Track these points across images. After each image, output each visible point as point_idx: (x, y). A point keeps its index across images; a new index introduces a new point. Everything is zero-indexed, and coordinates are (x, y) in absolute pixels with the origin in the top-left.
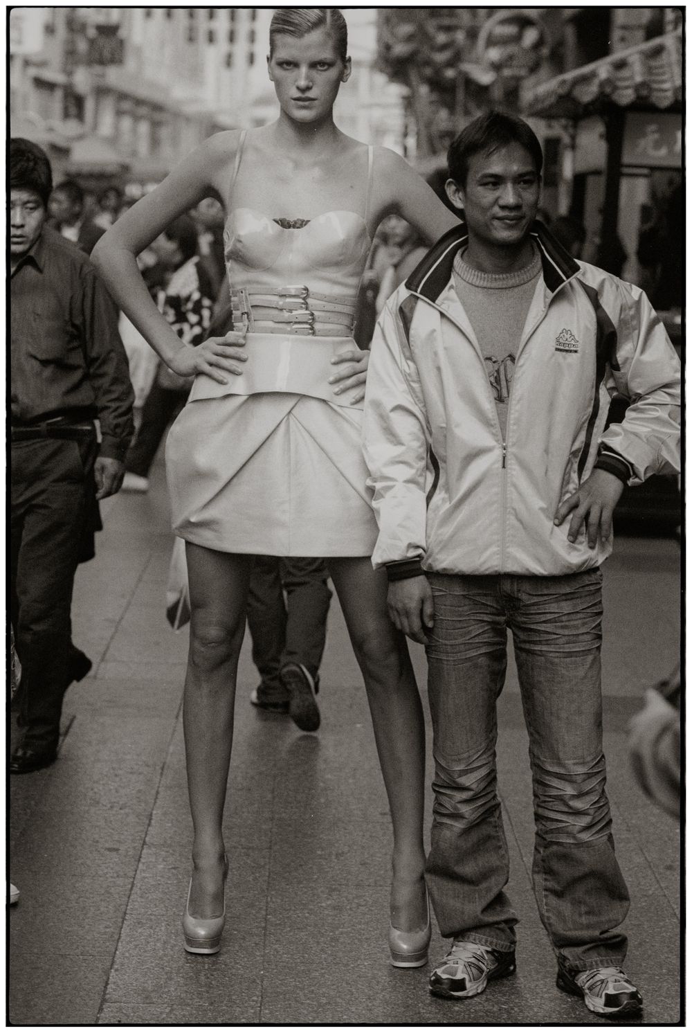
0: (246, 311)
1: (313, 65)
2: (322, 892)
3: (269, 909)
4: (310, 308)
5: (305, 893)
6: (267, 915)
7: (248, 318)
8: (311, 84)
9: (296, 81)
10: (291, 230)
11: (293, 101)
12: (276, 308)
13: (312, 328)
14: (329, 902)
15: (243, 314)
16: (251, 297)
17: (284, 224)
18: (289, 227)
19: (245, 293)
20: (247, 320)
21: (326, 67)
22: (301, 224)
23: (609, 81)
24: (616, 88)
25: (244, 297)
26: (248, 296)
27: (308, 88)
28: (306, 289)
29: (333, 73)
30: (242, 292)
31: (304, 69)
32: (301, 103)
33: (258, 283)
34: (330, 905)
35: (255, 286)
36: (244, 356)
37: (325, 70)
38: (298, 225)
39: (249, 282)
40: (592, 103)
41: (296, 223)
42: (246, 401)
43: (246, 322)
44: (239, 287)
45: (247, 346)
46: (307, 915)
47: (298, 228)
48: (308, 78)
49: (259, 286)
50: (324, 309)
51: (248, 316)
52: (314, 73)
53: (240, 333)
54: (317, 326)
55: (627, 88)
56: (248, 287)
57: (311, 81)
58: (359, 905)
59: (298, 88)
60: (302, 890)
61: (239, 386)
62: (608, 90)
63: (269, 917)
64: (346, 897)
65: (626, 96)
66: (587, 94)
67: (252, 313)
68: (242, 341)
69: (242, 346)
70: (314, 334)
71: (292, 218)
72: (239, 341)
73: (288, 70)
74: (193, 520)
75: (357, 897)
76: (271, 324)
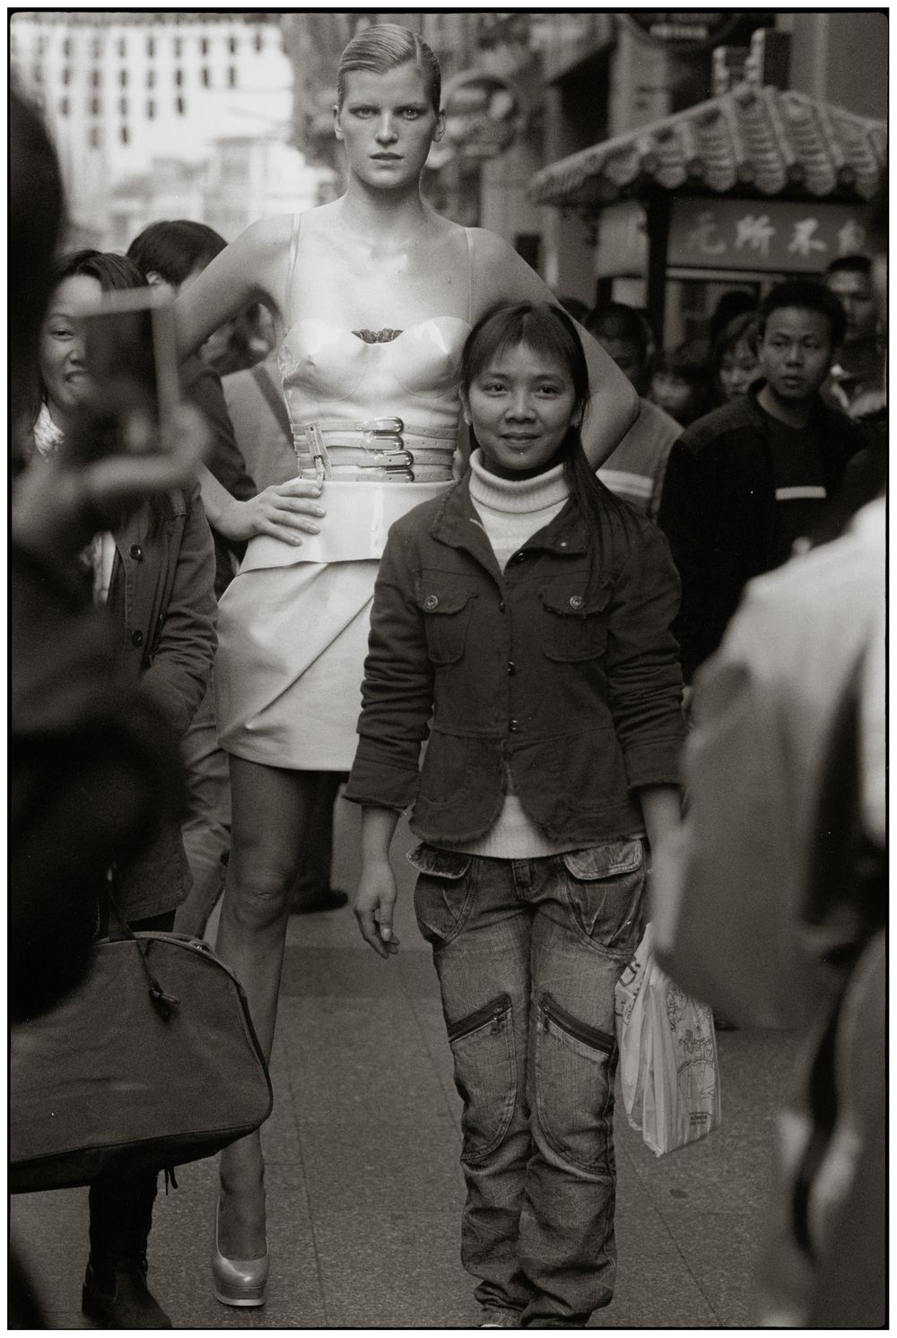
0: (320, 454)
1: (399, 111)
2: (384, 1220)
3: (318, 1245)
4: (406, 446)
5: (361, 1222)
6: (317, 1252)
7: (323, 463)
8: (395, 136)
9: (376, 131)
10: (377, 344)
11: (371, 160)
12: (362, 448)
13: (411, 473)
14: (395, 1234)
15: (315, 458)
16: (325, 436)
17: (367, 337)
18: (374, 341)
19: (318, 430)
20: (322, 466)
21: (415, 115)
22: (391, 335)
23: (652, 157)
24: (660, 166)
25: (316, 436)
26: (321, 433)
27: (392, 141)
28: (399, 421)
29: (423, 124)
30: (312, 429)
31: (387, 116)
32: (382, 162)
33: (333, 415)
34: (397, 1237)
35: (331, 420)
36: (321, 510)
37: (414, 119)
38: (384, 338)
39: (322, 415)
40: (630, 185)
41: (382, 334)
42: (325, 570)
43: (321, 469)
44: (307, 423)
45: (323, 498)
46: (370, 1251)
47: (385, 341)
48: (392, 127)
49: (336, 420)
50: (424, 446)
51: (323, 460)
52: (400, 122)
53: (315, 482)
54: (416, 470)
55: (676, 165)
56: (321, 421)
57: (397, 132)
58: (435, 1237)
59: (379, 141)
60: (356, 1219)
61: (314, 550)
62: (651, 168)
63: (320, 1255)
64: (416, 1226)
65: (673, 177)
66: (625, 172)
67: (329, 456)
68: (316, 491)
69: (317, 497)
70: (413, 480)
71: (376, 329)
72: (313, 490)
73: (364, 118)
74: (250, 726)
75: (430, 1226)
76: (355, 470)
